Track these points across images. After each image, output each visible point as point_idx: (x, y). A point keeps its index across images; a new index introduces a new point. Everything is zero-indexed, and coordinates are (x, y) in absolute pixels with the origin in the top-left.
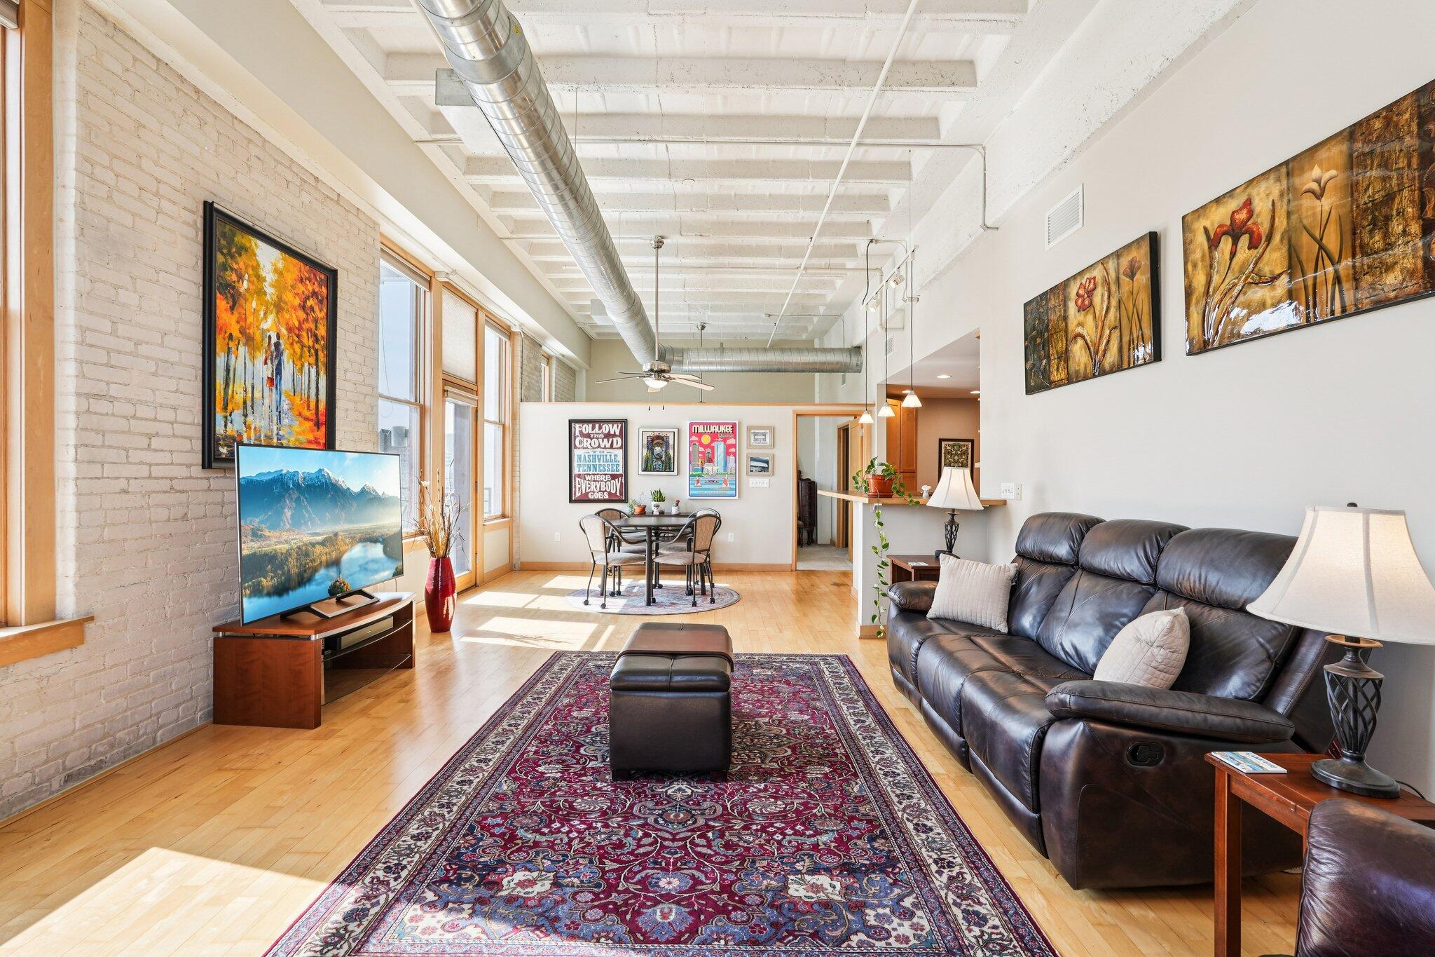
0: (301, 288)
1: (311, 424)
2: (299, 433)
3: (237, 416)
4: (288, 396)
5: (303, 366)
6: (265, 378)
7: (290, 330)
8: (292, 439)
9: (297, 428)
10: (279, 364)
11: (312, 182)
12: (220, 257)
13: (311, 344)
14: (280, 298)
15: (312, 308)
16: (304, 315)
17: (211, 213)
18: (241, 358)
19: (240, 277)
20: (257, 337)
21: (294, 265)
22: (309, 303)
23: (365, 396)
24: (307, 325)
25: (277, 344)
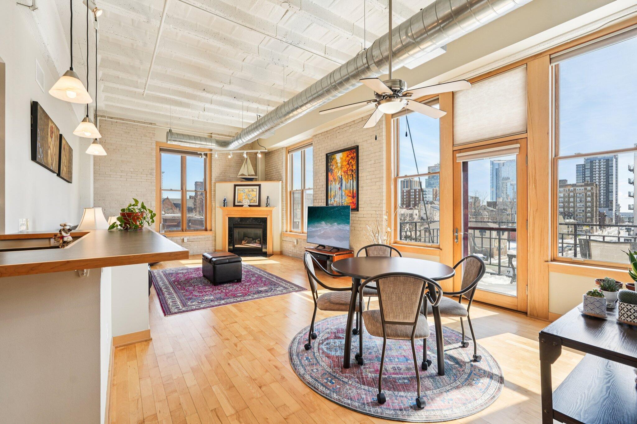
0: (347, 158)
1: (351, 197)
3: (333, 199)
4: (344, 191)
5: (348, 181)
6: (338, 188)
7: (344, 172)
9: (347, 200)
10: (342, 183)
11: (353, 123)
12: (329, 164)
13: (351, 173)
14: (342, 165)
15: (351, 163)
16: (348, 166)
17: (328, 156)
18: (333, 185)
19: (333, 166)
20: (337, 178)
21: (345, 153)
22: (350, 162)
23: (376, 182)
24: (349, 168)
25: (341, 178)
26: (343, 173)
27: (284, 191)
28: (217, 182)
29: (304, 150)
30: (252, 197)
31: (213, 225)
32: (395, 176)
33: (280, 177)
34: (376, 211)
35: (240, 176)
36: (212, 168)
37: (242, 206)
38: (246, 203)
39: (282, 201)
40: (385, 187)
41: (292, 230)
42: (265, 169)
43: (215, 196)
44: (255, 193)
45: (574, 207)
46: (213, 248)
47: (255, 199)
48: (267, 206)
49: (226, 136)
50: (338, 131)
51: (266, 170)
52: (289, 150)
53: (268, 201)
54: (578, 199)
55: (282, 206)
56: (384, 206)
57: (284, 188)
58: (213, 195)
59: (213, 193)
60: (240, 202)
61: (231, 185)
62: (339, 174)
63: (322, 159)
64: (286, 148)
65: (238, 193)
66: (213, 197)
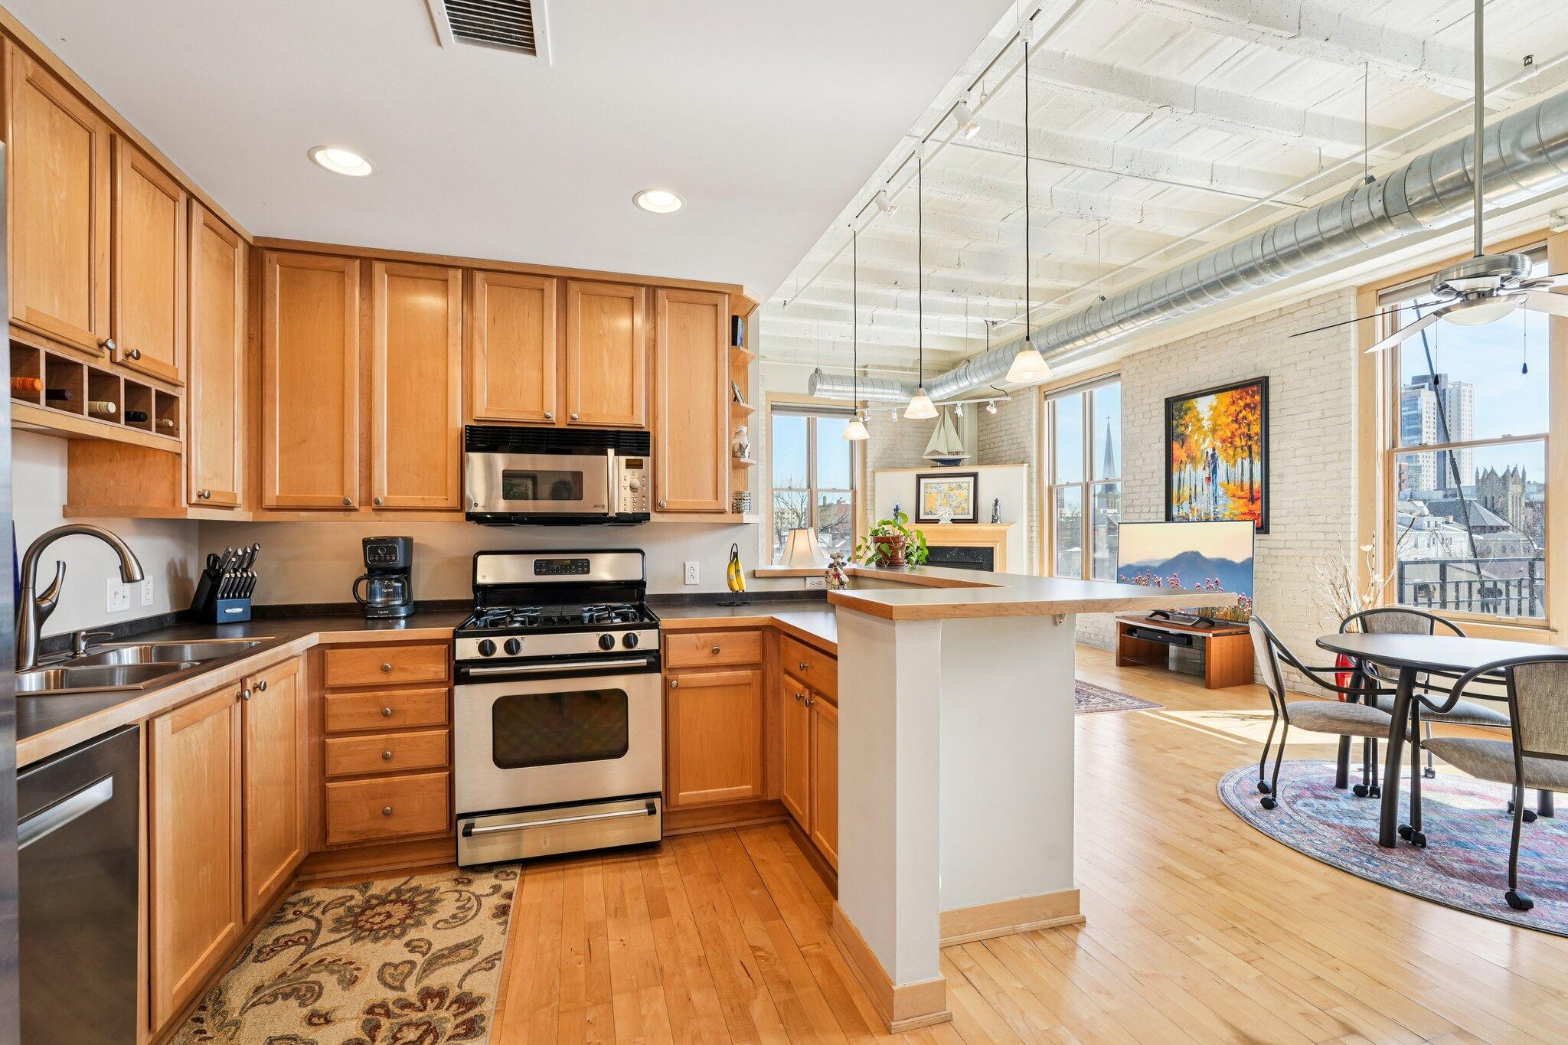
0: (1233, 408)
1: (1245, 500)
2: (1231, 509)
3: (1186, 505)
4: (1222, 485)
5: (1236, 461)
6: (1204, 478)
7: (1224, 441)
8: (1227, 513)
9: (1231, 505)
10: (1215, 467)
11: (1251, 323)
12: (1175, 423)
13: (1244, 443)
14: (1215, 425)
15: (1245, 418)
16: (1237, 426)
17: (1169, 403)
18: (1187, 473)
19: (1187, 427)
20: (1198, 454)
21: (1226, 397)
22: (1241, 415)
23: (1325, 464)
24: (1239, 432)
25: (1213, 455)
26: (1218, 444)
27: (1034, 486)
28: (877, 471)
29: (1091, 392)
30: (959, 500)
32: (1387, 448)
33: (1022, 456)
34: (1325, 533)
35: (926, 455)
37: (936, 521)
38: (945, 514)
39: (1030, 509)
40: (1354, 473)
42: (979, 437)
43: (873, 500)
44: (965, 492)
47: (965, 505)
48: (994, 521)
49: (894, 368)
50: (1204, 343)
51: (981, 438)
52: (1048, 392)
53: (996, 510)
55: (1030, 521)
56: (1354, 520)
57: (1035, 480)
58: (869, 498)
59: (869, 493)
60: (931, 513)
61: (910, 476)
62: (1207, 445)
63: (1150, 411)
64: (1040, 387)
65: (926, 493)
66: (868, 502)
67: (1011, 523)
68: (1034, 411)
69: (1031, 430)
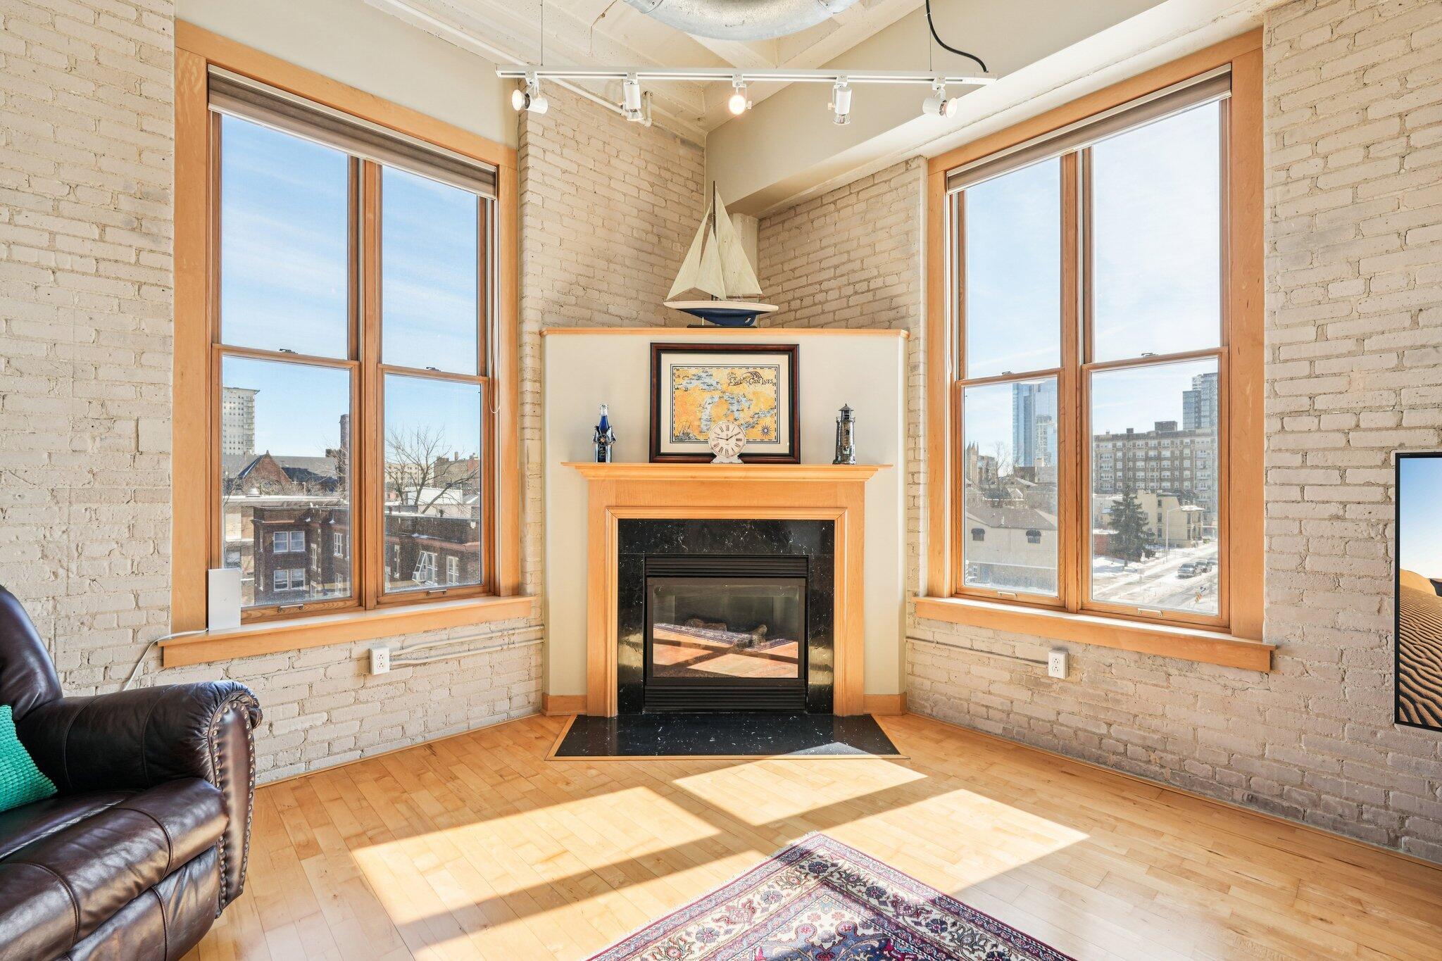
27: (920, 381)
28: (551, 331)
30: (754, 409)
31: (531, 565)
35: (674, 299)
36: (527, 256)
37: (708, 458)
38: (725, 442)
39: (911, 435)
41: (968, 583)
43: (540, 403)
45: (1191, 479)
46: (532, 686)
47: (768, 421)
48: (838, 459)
52: (955, 168)
53: (844, 433)
54: (1199, 463)
55: (913, 461)
57: (920, 367)
58: (528, 398)
59: (528, 386)
60: (690, 438)
61: (637, 345)
63: (1404, 133)
64: (931, 162)
65: (674, 389)
66: (528, 409)
67: (873, 466)
68: (922, 212)
69: (910, 256)
